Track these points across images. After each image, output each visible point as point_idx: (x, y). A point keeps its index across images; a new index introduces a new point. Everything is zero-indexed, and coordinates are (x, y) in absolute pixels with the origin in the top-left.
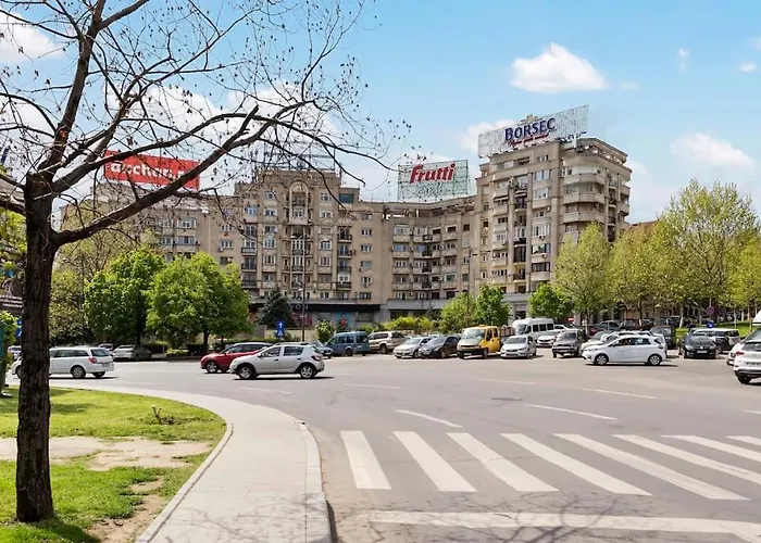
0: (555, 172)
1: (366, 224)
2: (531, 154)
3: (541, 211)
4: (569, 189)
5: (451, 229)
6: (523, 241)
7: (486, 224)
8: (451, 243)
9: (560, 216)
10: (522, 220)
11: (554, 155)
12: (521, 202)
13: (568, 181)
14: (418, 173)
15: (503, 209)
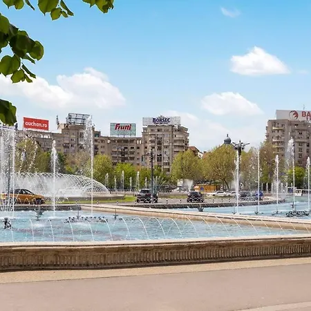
0: (171, 136)
1: (102, 144)
2: (163, 128)
3: (166, 147)
4: (175, 141)
5: (132, 148)
6: (161, 155)
7: (146, 148)
8: (132, 153)
9: (173, 149)
10: (159, 149)
11: (170, 130)
12: (159, 143)
13: (175, 139)
14: (117, 126)
15: (153, 144)
